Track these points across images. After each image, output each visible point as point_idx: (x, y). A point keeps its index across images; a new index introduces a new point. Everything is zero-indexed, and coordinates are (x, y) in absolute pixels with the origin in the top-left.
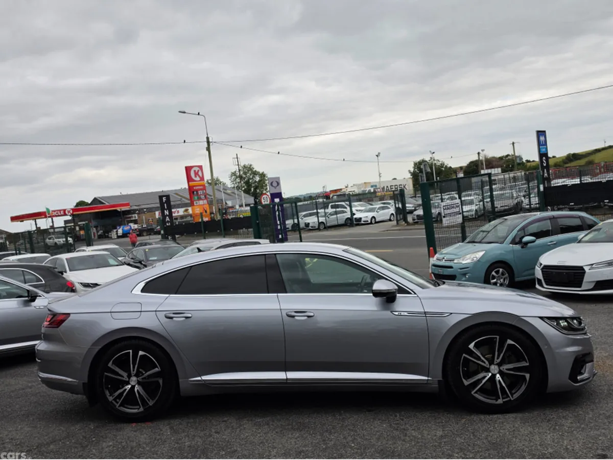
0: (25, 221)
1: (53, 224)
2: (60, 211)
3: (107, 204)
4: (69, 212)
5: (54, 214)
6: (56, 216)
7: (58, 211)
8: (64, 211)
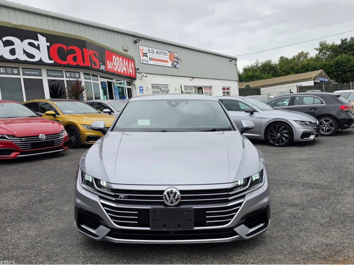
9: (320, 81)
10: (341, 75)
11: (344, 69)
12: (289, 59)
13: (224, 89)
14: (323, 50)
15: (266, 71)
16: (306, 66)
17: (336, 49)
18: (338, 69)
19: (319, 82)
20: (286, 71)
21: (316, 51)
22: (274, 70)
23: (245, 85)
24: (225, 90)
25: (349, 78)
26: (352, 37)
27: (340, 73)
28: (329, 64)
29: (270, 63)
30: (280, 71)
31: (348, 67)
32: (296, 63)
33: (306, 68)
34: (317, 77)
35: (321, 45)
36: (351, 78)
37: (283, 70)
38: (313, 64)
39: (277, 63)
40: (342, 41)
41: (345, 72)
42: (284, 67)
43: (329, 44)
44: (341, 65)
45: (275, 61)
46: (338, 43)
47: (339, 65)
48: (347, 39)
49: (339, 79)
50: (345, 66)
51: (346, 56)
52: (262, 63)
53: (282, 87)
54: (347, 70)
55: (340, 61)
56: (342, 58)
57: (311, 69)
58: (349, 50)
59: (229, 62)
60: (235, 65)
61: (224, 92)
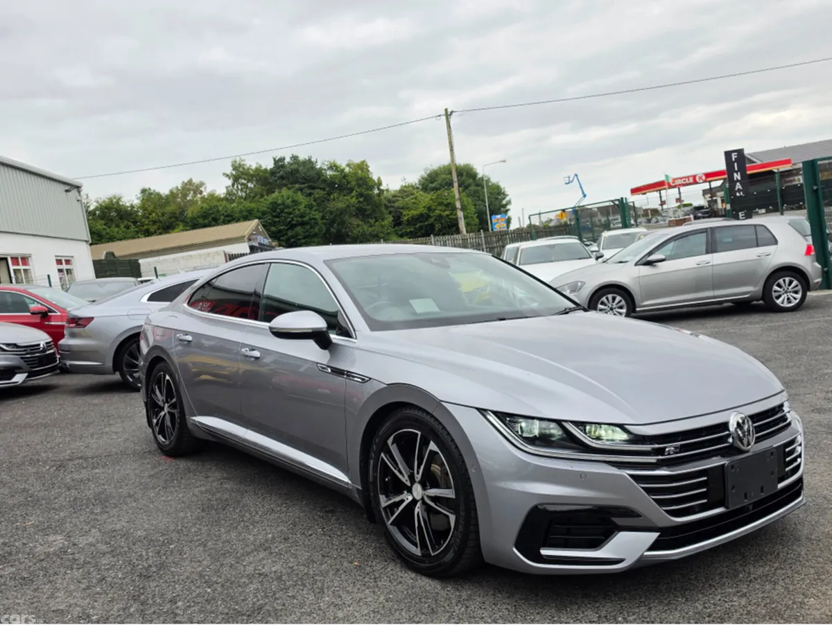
0: (648, 194)
1: (680, 196)
2: (688, 177)
3: (759, 163)
4: (700, 178)
5: (678, 182)
6: (684, 185)
7: (685, 177)
8: (694, 177)
9: (259, 244)
10: (284, 232)
11: (289, 220)
12: (163, 196)
13: (59, 262)
14: (240, 178)
15: (111, 220)
16: (211, 212)
17: (266, 178)
18: (277, 220)
19: (257, 245)
20: (160, 221)
21: (227, 179)
22: (131, 220)
23: (105, 253)
24: (61, 264)
25: (300, 239)
26: (292, 155)
27: (282, 228)
28: (258, 209)
29: (118, 203)
30: (147, 222)
31: (296, 217)
32: (180, 203)
33: (213, 216)
34: (252, 234)
35: (235, 168)
36: (304, 238)
37: (154, 219)
38: (225, 207)
39: (137, 202)
40: (276, 162)
41: (292, 226)
42: (153, 212)
43: (250, 166)
44: (282, 211)
45: (131, 198)
46: (269, 165)
47: (278, 210)
48: (284, 159)
49: (282, 240)
50: (290, 213)
51: (290, 193)
52: (98, 202)
53: (191, 256)
54: (294, 222)
55: (279, 202)
56: (283, 197)
57: (222, 217)
58: (291, 181)
59: (64, 193)
60: (78, 201)
61: (60, 271)
